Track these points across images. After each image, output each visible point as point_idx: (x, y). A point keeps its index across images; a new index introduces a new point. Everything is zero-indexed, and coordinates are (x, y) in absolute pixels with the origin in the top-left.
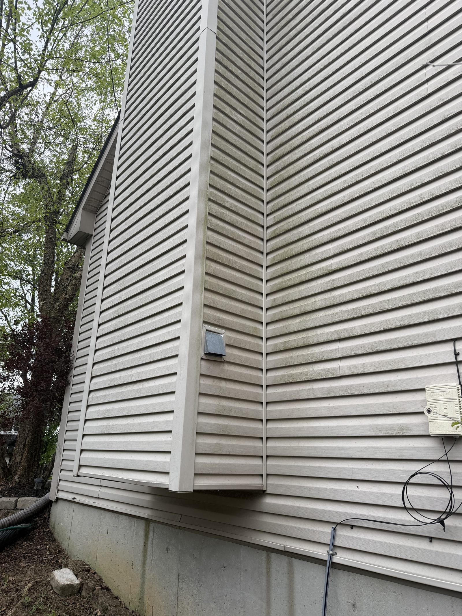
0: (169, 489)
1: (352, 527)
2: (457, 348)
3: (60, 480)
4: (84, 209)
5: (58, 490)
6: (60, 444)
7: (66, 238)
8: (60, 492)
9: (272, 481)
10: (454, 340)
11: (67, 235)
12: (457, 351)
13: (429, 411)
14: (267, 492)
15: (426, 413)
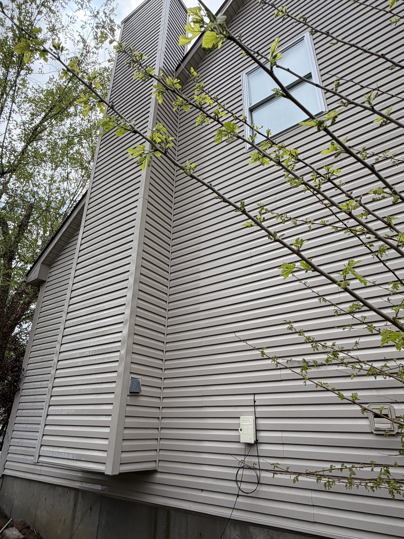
0: (105, 473)
1: (202, 490)
2: (255, 398)
3: (6, 461)
4: (42, 263)
5: (5, 468)
6: (9, 433)
7: (26, 280)
8: (6, 470)
9: (161, 464)
10: (254, 394)
11: (27, 279)
12: (255, 400)
13: (241, 430)
14: (158, 471)
15: (239, 430)
